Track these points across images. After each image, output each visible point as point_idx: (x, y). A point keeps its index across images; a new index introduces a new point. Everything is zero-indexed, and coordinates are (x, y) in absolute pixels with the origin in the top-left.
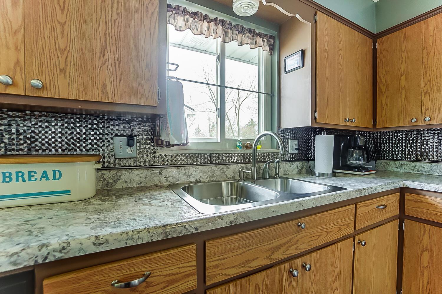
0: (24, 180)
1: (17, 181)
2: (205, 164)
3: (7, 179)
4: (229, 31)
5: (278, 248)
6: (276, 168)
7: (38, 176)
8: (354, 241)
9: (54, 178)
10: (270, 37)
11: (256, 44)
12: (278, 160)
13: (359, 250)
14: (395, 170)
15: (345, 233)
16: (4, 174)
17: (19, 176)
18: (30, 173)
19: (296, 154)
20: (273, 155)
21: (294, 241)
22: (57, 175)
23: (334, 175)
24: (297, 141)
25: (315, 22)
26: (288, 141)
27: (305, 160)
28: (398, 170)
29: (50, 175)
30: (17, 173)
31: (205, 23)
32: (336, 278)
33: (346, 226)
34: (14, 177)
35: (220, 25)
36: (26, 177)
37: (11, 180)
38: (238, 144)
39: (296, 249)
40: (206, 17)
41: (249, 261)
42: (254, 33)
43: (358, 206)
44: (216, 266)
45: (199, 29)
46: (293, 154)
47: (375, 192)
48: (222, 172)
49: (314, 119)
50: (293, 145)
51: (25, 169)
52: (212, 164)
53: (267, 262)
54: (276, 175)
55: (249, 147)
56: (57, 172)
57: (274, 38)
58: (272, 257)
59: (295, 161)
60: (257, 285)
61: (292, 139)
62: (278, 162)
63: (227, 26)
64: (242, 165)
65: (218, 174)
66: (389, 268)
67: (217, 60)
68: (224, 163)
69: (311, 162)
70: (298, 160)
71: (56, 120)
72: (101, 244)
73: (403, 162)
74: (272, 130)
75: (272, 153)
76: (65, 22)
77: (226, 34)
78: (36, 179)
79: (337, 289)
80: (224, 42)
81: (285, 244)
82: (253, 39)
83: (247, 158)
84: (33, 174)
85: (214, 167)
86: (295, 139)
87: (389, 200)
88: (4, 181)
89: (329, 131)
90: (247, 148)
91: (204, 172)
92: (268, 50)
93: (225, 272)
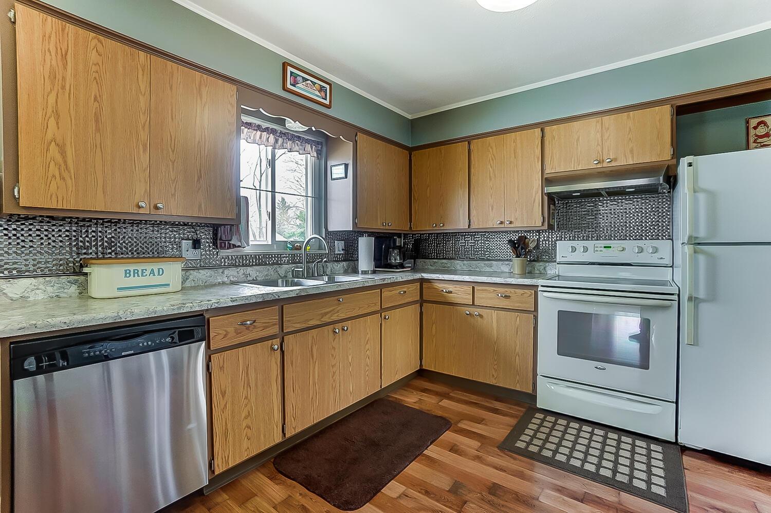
0: (138, 276)
1: (134, 276)
2: (259, 265)
3: (128, 275)
4: (280, 139)
5: (326, 314)
6: (323, 267)
7: (148, 273)
8: (381, 317)
9: (159, 274)
10: (318, 143)
11: (304, 150)
12: (326, 259)
13: (385, 323)
14: (430, 267)
15: (373, 309)
16: (126, 271)
17: (136, 272)
18: (142, 270)
19: (342, 254)
20: (321, 256)
21: (336, 310)
22: (161, 272)
23: (374, 272)
24: (343, 242)
25: (356, 142)
26: (335, 242)
27: (351, 260)
28: (432, 268)
29: (156, 272)
30: (134, 270)
31: (259, 133)
32: (368, 341)
33: (374, 305)
34: (132, 273)
35: (272, 134)
36: (140, 273)
37: (130, 276)
38: (288, 246)
39: (337, 316)
40: (259, 128)
41: (308, 320)
42: (303, 140)
43: (383, 291)
44: (289, 321)
45: (252, 138)
46: (340, 254)
47: (396, 281)
48: (275, 271)
49: (355, 224)
50: (339, 246)
51: (140, 267)
52: (266, 264)
53: (319, 323)
54: (324, 273)
55: (299, 248)
56: (161, 270)
57: (322, 145)
58: (322, 320)
59: (342, 261)
60: (313, 337)
61: (339, 240)
62: (325, 261)
63: (278, 134)
64: (293, 265)
65: (272, 273)
66: (412, 341)
67: (268, 165)
68: (277, 264)
69: (356, 262)
70: (344, 261)
71: (132, 226)
72: (234, 301)
73: (435, 260)
74: (320, 234)
75: (319, 254)
76: (175, 160)
77: (276, 141)
78: (146, 275)
79: (368, 349)
80: (274, 148)
81: (330, 312)
82: (302, 146)
83: (297, 258)
84: (144, 271)
85: (268, 267)
86: (341, 240)
87: (409, 288)
88: (126, 276)
89: (370, 234)
90: (297, 249)
91: (260, 272)
92: (316, 156)
93: (294, 325)
